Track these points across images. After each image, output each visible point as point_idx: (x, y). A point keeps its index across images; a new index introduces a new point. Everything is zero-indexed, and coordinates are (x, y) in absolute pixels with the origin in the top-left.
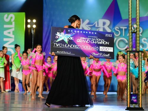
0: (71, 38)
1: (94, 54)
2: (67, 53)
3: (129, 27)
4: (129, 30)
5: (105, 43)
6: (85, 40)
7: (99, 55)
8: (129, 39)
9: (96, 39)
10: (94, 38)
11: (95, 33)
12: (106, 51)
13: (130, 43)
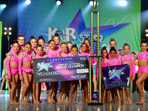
0: (51, 66)
1: (73, 77)
2: (49, 80)
5: (81, 66)
6: (63, 66)
7: (77, 77)
10: (71, 63)
12: (83, 72)
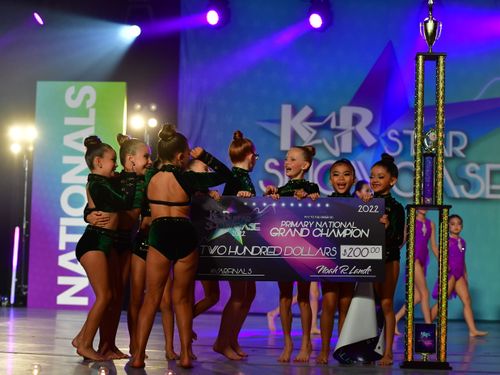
0: (254, 227)
1: (324, 269)
2: (241, 273)
5: (357, 233)
6: (295, 230)
7: (339, 271)
9: (328, 224)
10: (324, 220)
11: (327, 205)
12: (360, 257)
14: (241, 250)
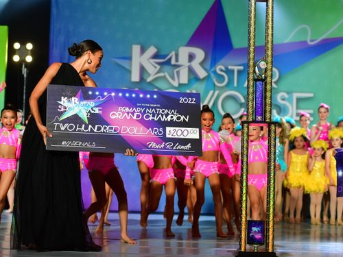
0: (97, 111)
1: (153, 145)
2: (86, 145)
3: (249, 67)
4: (248, 74)
5: (179, 118)
6: (130, 114)
7: (165, 147)
8: (248, 95)
9: (156, 111)
10: (152, 108)
11: (155, 96)
12: (182, 137)
13: (251, 104)
14: (86, 128)
